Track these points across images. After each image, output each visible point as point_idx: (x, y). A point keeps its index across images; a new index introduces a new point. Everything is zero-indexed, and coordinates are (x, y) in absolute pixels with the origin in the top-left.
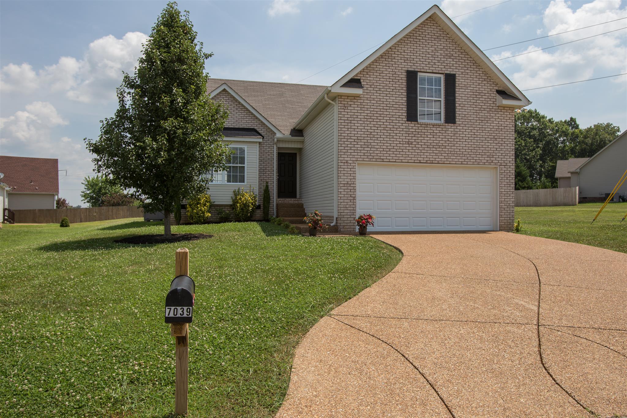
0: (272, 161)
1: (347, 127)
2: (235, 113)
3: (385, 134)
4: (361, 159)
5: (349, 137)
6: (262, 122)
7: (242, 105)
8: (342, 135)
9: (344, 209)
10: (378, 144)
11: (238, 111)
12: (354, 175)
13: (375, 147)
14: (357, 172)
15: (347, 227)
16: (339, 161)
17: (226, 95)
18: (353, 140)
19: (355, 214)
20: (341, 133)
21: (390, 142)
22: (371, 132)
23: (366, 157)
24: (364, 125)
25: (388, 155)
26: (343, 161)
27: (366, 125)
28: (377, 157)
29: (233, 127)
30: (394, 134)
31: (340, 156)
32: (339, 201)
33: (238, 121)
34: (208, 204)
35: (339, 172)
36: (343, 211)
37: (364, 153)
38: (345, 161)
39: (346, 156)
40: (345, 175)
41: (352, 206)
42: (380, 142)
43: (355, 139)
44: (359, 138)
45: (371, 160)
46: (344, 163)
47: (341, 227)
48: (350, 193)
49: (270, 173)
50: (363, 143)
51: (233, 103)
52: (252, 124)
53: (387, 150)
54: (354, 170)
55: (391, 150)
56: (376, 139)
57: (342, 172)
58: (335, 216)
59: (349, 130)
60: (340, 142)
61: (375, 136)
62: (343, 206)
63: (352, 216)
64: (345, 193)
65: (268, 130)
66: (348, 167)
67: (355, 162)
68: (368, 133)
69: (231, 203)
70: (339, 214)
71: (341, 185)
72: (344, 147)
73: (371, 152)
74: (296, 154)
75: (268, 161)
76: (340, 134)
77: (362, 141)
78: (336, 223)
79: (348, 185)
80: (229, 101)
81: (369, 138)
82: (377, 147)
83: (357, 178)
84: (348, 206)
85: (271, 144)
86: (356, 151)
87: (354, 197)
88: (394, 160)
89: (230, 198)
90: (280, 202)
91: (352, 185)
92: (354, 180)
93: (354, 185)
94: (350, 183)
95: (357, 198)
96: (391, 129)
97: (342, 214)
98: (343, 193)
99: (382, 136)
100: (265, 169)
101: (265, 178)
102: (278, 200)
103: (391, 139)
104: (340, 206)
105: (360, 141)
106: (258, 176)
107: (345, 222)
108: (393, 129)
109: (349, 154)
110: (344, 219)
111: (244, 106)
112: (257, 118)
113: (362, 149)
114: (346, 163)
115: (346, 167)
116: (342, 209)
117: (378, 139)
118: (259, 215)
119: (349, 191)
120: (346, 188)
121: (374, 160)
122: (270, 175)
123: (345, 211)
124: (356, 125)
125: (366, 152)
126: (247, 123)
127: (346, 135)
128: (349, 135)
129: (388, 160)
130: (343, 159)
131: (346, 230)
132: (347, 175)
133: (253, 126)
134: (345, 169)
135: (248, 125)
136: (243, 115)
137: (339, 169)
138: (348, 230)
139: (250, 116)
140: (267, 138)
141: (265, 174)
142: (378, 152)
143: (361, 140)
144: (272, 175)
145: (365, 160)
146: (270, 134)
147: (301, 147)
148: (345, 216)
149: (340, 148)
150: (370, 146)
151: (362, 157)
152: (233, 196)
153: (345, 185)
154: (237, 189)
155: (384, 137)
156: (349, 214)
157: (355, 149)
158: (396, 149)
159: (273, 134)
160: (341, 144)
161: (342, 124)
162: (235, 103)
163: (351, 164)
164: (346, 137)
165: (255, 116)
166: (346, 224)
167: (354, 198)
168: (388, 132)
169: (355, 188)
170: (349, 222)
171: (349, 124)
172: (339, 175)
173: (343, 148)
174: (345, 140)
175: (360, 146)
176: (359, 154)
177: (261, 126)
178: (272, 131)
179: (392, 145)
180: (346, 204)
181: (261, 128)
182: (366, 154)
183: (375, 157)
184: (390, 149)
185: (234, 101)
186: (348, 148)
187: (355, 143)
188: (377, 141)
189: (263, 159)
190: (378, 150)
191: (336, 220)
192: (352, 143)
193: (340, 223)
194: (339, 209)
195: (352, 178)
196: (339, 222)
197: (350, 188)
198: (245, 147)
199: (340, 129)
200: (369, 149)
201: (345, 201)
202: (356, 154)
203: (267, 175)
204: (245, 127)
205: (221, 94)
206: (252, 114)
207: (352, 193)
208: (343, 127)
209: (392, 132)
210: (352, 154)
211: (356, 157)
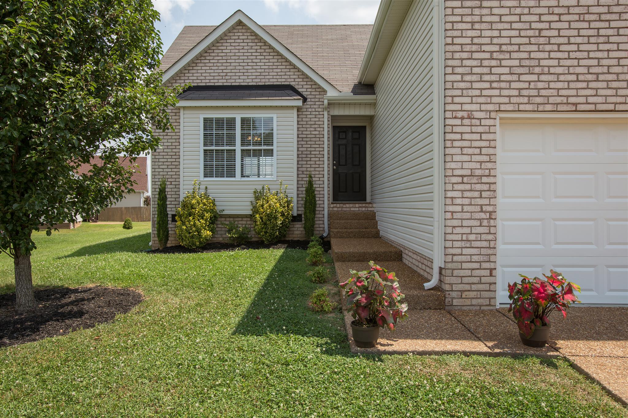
0: (321, 139)
1: (469, 19)
2: (259, 61)
3: (582, 32)
4: (510, 107)
5: (474, 48)
6: (303, 74)
7: (271, 47)
8: (456, 41)
9: (463, 244)
10: (562, 62)
11: (263, 57)
12: (491, 151)
13: (552, 70)
14: (498, 144)
15: (472, 294)
16: (449, 114)
17: (243, 31)
18: (487, 55)
19: (492, 258)
20: (453, 37)
21: (599, 55)
22: (540, 30)
23: (526, 100)
24: (518, 11)
25: (593, 92)
26: (460, 114)
27: (526, 11)
28: (559, 100)
29: (255, 84)
30: (610, 32)
31: (449, 100)
32: (449, 223)
33: (264, 74)
34: (207, 215)
35: (448, 144)
36: (458, 251)
37: (520, 89)
38: (465, 114)
39: (468, 100)
40: (465, 151)
41: (484, 237)
42: (566, 55)
43: (492, 52)
44: (504, 48)
45: (541, 108)
46: (462, 118)
47: (454, 294)
48: (480, 201)
49: (317, 159)
50: (516, 63)
51: (254, 44)
52: (286, 77)
53: (590, 77)
54: (491, 137)
55: (601, 77)
56: (555, 48)
57: (456, 144)
58: (438, 262)
59: (477, 26)
60: (450, 63)
61: (553, 41)
62: (459, 237)
63: (485, 265)
64: (467, 201)
65: (313, 87)
66: (474, 129)
67: (493, 115)
68: (530, 33)
69: (250, 212)
70: (449, 258)
71: (454, 180)
72: (462, 75)
73: (540, 85)
74: (364, 128)
75: (314, 139)
76: (449, 40)
77: (514, 55)
78: (440, 280)
79: (474, 180)
80: (248, 41)
81: (535, 48)
82: (560, 70)
83: (498, 159)
84: (472, 237)
85: (320, 110)
86: (495, 85)
87: (490, 213)
88: (611, 107)
89: (249, 203)
90: (336, 209)
91: (484, 180)
92: (489, 165)
93: (491, 180)
94: (478, 172)
95: (500, 215)
96: (603, 17)
97: (455, 258)
98: (459, 201)
99: (572, 40)
100: (309, 153)
101: (309, 169)
102: (332, 206)
103: (601, 47)
104: (449, 237)
105: (507, 56)
106: (295, 166)
107: (465, 280)
108: (608, 17)
109: (477, 92)
110: (462, 273)
111: (273, 48)
112: (295, 67)
113: (515, 77)
114: (469, 118)
115: (468, 129)
116: (458, 244)
117: (562, 48)
118: (299, 232)
119: (477, 194)
120: (468, 187)
121: (549, 107)
122: (317, 163)
123: (465, 251)
124: (495, 11)
125: (526, 85)
126: (278, 77)
127: (468, 41)
128: (476, 41)
129: (592, 107)
130: (458, 107)
131: (468, 302)
132: (470, 151)
133: (289, 80)
134: (466, 136)
135: (280, 80)
136: (272, 64)
137: (449, 136)
138: (474, 302)
139: (283, 64)
140: (313, 100)
141: (309, 163)
142: (560, 85)
143: (510, 52)
144: (321, 163)
145: (522, 107)
146: (318, 93)
147: (372, 113)
148: (465, 265)
149: (450, 78)
150: (537, 70)
151: (514, 100)
152: (253, 199)
153: (465, 179)
154: (260, 187)
155: (579, 40)
156: (475, 258)
157: (493, 78)
158: (618, 74)
159: (323, 93)
160: (453, 67)
161: (456, 11)
162: (258, 44)
163: (483, 122)
164: (467, 48)
165: (291, 64)
166: (467, 287)
167: (492, 215)
168: (593, 25)
169: (493, 187)
170: (476, 280)
171: (477, 11)
172: (448, 151)
173: (459, 77)
174: (465, 55)
175: (507, 70)
176: (505, 92)
177: (301, 80)
178: (320, 87)
179: (604, 62)
180: (467, 230)
181: (302, 83)
182: (524, 92)
183: (551, 100)
184: (597, 74)
185: (256, 41)
186: (474, 78)
187: (494, 63)
188: (559, 55)
189: (305, 136)
190: (562, 78)
191: (440, 273)
192: (486, 63)
193: (451, 285)
194: (449, 244)
195: (486, 158)
196: (448, 280)
197: (478, 187)
198: (275, 116)
199: (449, 26)
200: (534, 78)
201: (465, 223)
202: (497, 92)
203: (312, 163)
204: (275, 83)
205: (235, 31)
206: (287, 60)
207: (486, 201)
208: (459, 19)
209: (606, 25)
210: (485, 93)
211: (495, 100)
